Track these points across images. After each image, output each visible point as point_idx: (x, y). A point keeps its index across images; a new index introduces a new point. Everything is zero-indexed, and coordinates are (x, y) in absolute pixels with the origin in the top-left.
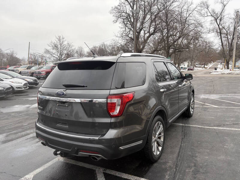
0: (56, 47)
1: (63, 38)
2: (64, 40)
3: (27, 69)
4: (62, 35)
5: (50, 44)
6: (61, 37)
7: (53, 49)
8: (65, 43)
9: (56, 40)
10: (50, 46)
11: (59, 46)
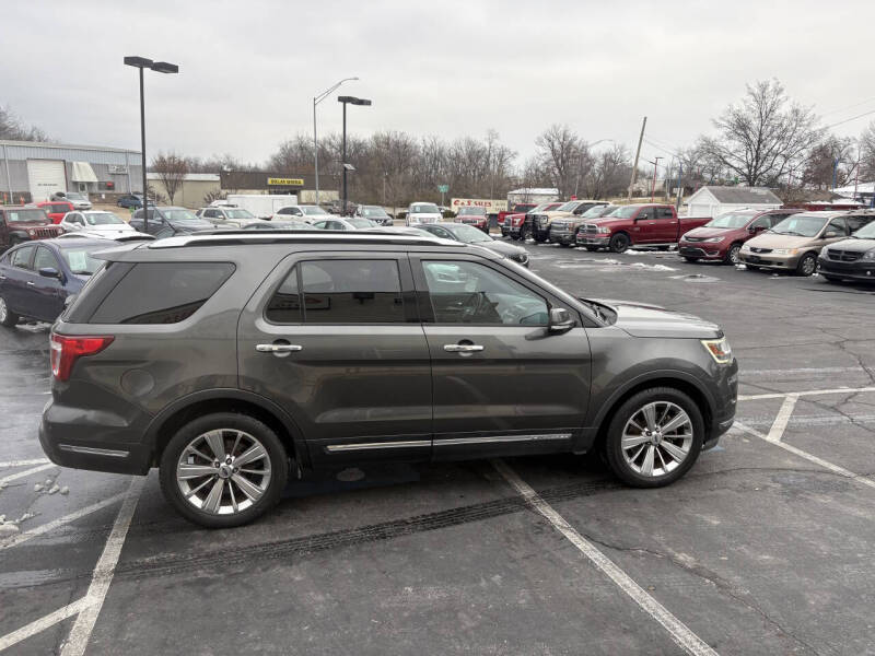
0: (741, 127)
1: (779, 91)
2: (780, 97)
3: (575, 213)
4: (775, 79)
5: (722, 119)
6: (770, 88)
7: (730, 138)
8: (784, 110)
9: (745, 102)
10: (719, 126)
11: (755, 123)
